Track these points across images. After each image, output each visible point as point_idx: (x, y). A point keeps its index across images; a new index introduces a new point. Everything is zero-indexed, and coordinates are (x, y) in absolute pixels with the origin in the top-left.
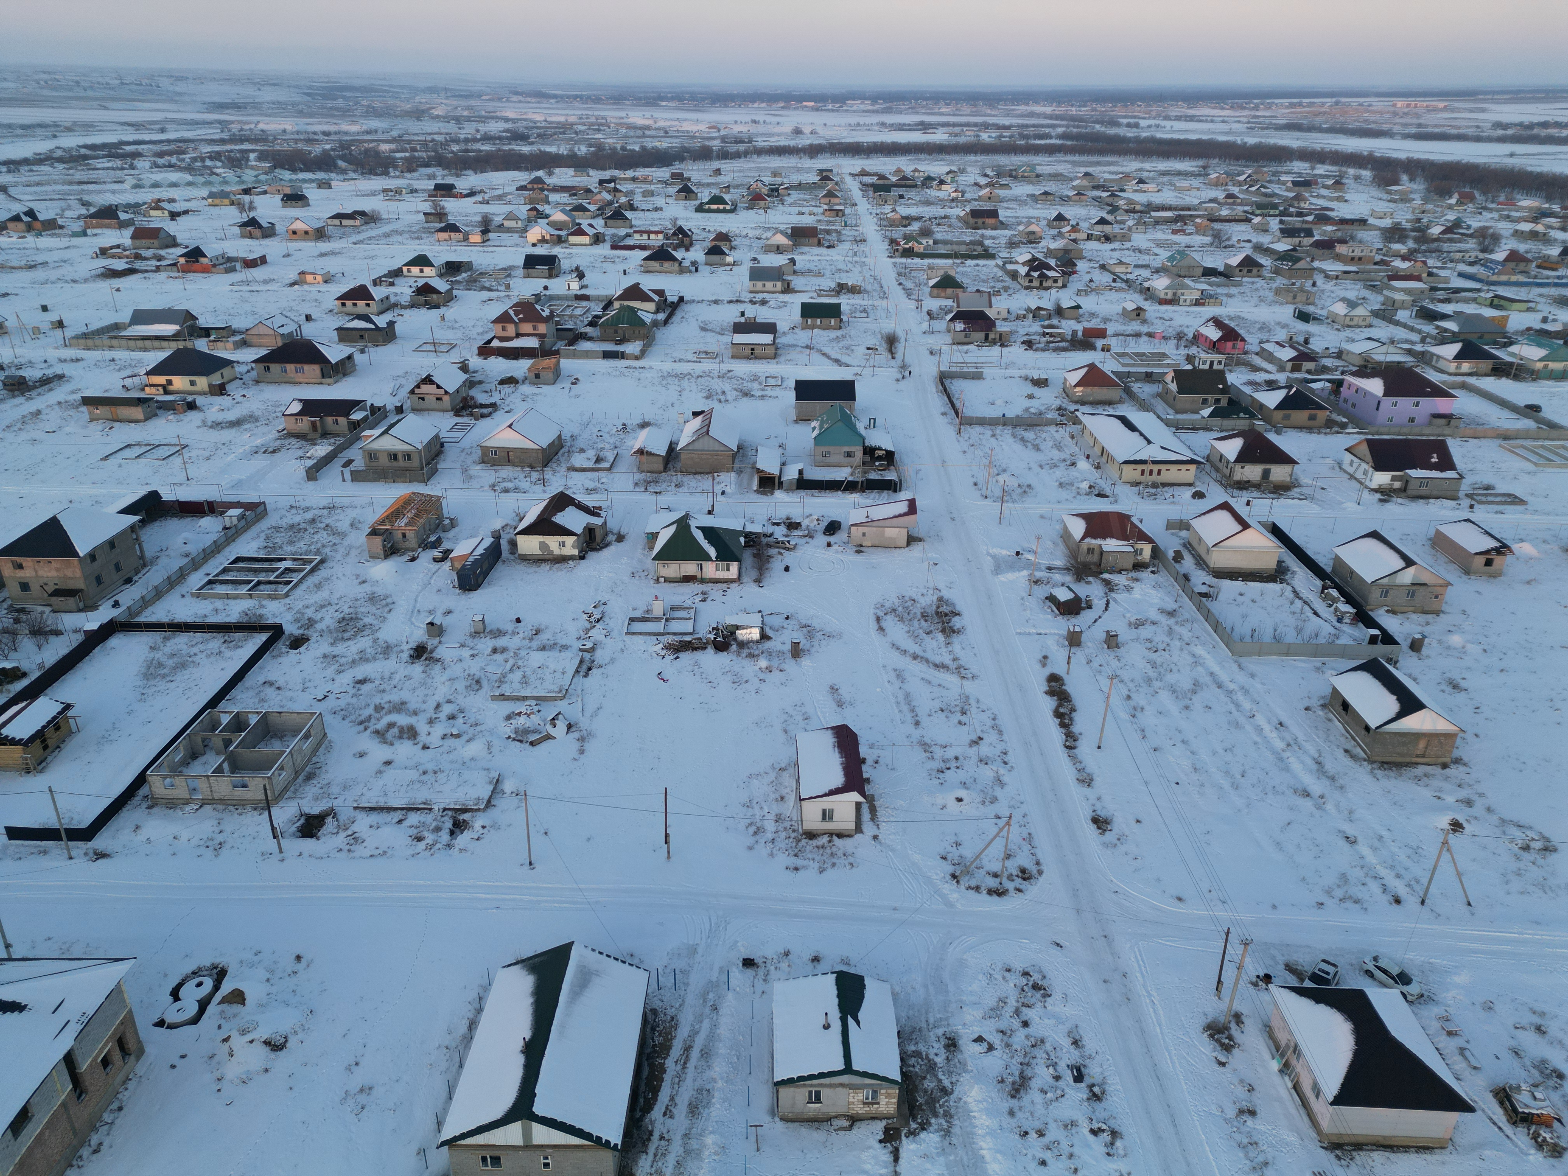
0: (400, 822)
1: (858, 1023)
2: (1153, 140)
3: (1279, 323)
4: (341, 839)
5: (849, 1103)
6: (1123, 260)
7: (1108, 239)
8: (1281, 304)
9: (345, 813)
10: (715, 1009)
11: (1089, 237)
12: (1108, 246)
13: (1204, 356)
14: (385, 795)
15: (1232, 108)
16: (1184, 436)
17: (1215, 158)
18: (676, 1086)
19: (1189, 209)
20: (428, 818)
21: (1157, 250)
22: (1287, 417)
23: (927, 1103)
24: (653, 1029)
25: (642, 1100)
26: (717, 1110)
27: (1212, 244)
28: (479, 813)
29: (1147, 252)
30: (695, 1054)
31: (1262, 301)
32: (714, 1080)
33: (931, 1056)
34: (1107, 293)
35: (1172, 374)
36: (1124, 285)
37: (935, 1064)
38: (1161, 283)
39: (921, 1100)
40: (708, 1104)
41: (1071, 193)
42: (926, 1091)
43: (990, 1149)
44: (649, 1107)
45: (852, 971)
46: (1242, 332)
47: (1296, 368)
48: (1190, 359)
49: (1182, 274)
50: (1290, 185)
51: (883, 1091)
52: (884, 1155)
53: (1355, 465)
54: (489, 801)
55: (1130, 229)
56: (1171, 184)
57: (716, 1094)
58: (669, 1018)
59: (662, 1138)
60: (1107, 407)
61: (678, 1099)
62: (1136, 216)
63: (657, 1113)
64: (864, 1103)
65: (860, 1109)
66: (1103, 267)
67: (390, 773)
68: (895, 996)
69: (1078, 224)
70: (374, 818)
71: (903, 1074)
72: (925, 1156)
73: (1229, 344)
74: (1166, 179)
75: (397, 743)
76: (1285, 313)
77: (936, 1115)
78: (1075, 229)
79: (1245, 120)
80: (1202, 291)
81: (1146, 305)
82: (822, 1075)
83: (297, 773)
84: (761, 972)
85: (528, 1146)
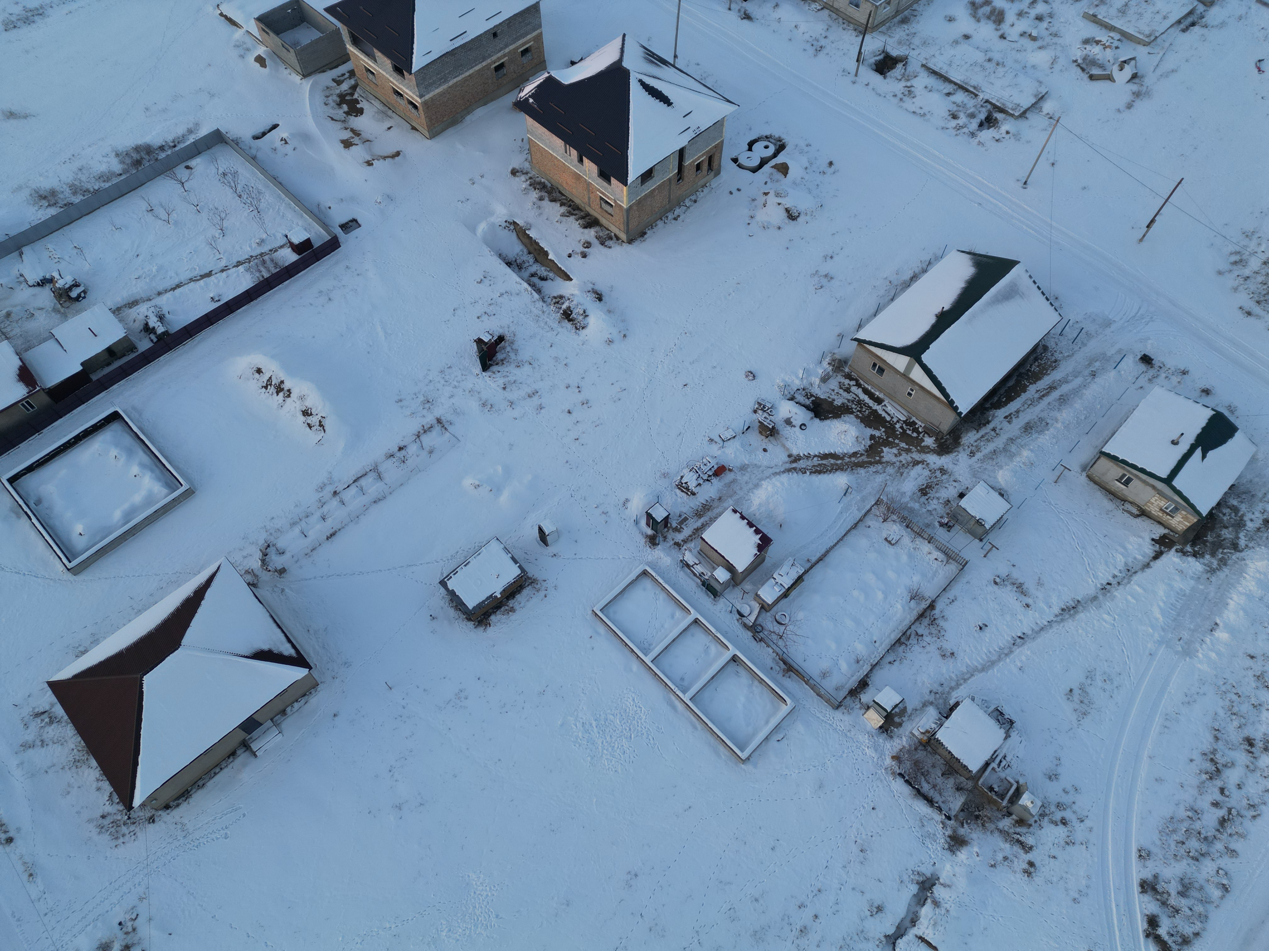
0: (948, 94)
1: (1204, 457)
4: (899, 87)
5: (1149, 501)
9: (914, 65)
10: (1094, 375)
14: (950, 65)
18: (1026, 406)
20: (971, 103)
23: (1213, 543)
24: (1036, 359)
25: (996, 399)
26: (1044, 439)
28: (1011, 119)
30: (1055, 394)
32: (1057, 420)
33: (1245, 518)
37: (1245, 525)
39: (1209, 538)
40: (1041, 432)
42: (1219, 536)
43: (1238, 604)
44: (998, 405)
45: (1232, 419)
51: (1183, 512)
52: (1149, 549)
54: (1025, 112)
57: (1052, 430)
58: (1053, 359)
59: (994, 430)
61: (1021, 414)
63: (1001, 413)
64: (1161, 510)
65: (1154, 510)
67: (965, 48)
68: (1253, 460)
70: (932, 81)
71: (1211, 514)
72: (1181, 572)
75: (983, 22)
77: (1213, 555)
82: (1143, 471)
83: (897, 12)
84: (1151, 372)
85: (905, 376)
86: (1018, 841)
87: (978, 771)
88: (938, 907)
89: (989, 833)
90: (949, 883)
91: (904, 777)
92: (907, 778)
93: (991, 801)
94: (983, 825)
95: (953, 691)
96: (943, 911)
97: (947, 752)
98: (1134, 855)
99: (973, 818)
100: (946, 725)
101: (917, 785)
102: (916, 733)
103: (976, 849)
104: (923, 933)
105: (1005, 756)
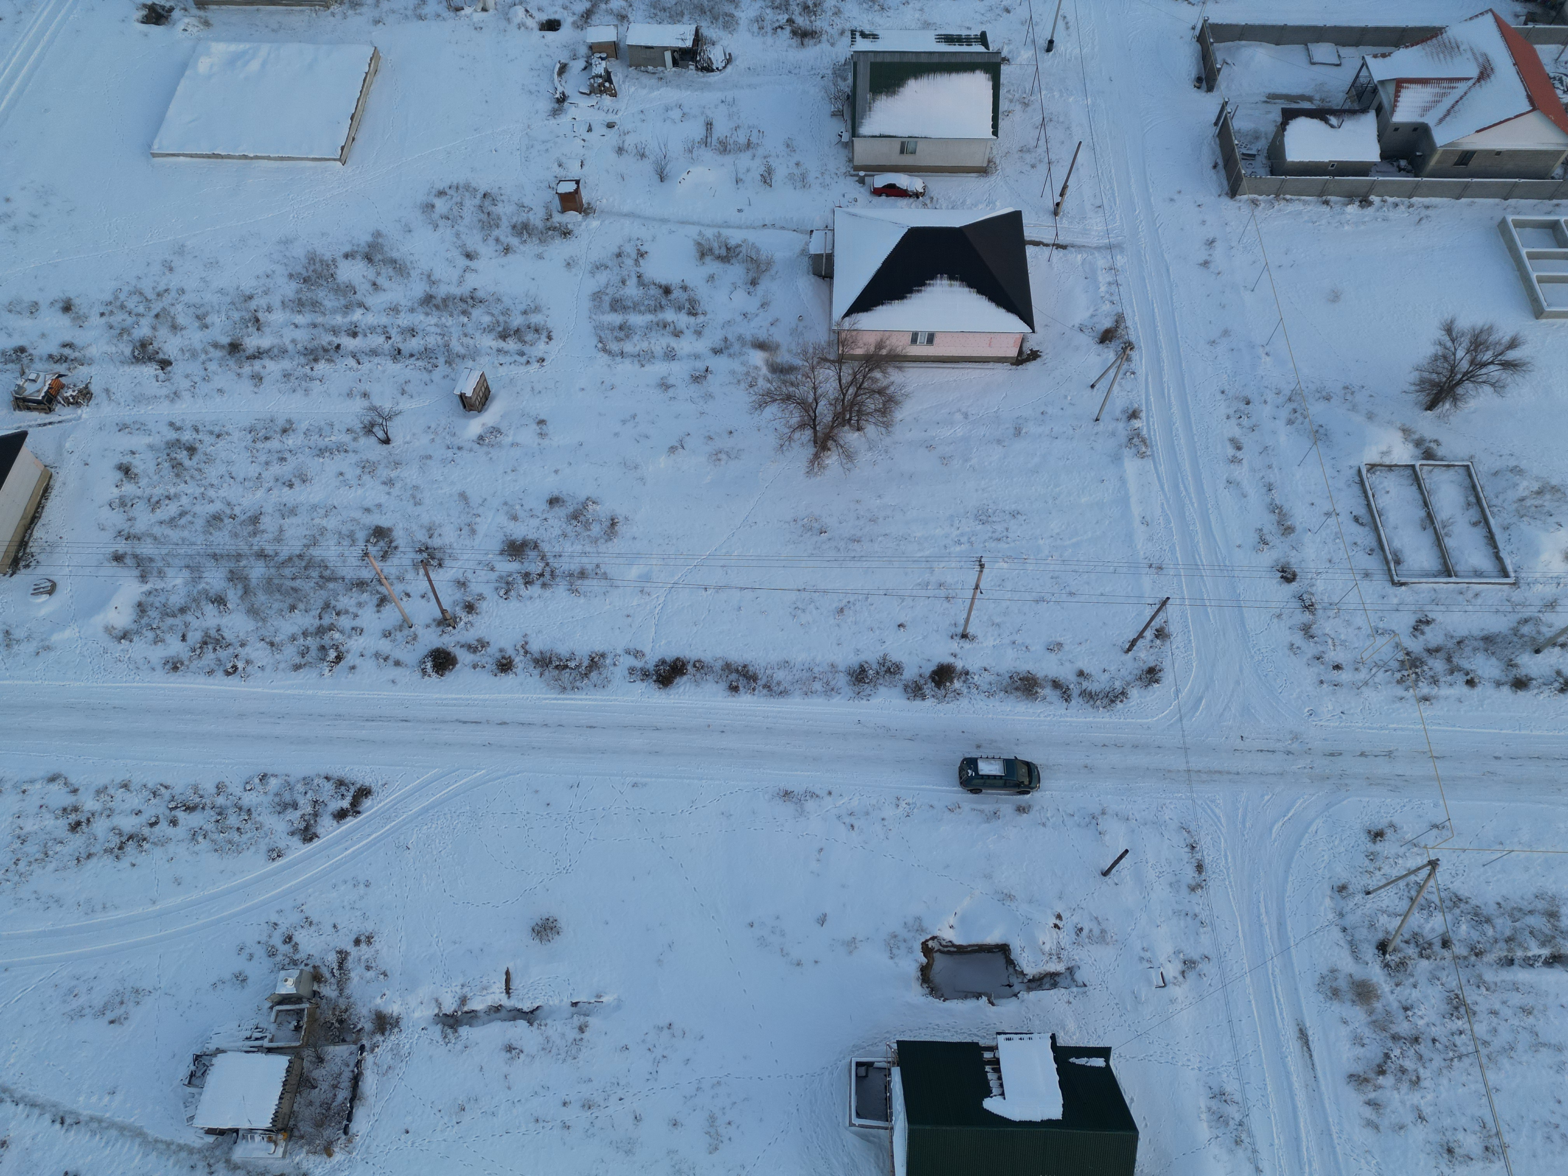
86: (340, 967)
87: (285, 1054)
88: (465, 997)
89: (352, 1000)
90: (433, 1002)
91: (347, 1126)
92: (345, 1122)
93: (313, 1018)
94: (346, 1010)
95: (194, 1148)
96: (466, 989)
97: (283, 1101)
98: (280, 862)
99: (345, 1025)
100: (247, 1126)
101: (346, 1106)
102: (280, 1151)
103: (378, 1001)
104: (502, 993)
105: (247, 1038)
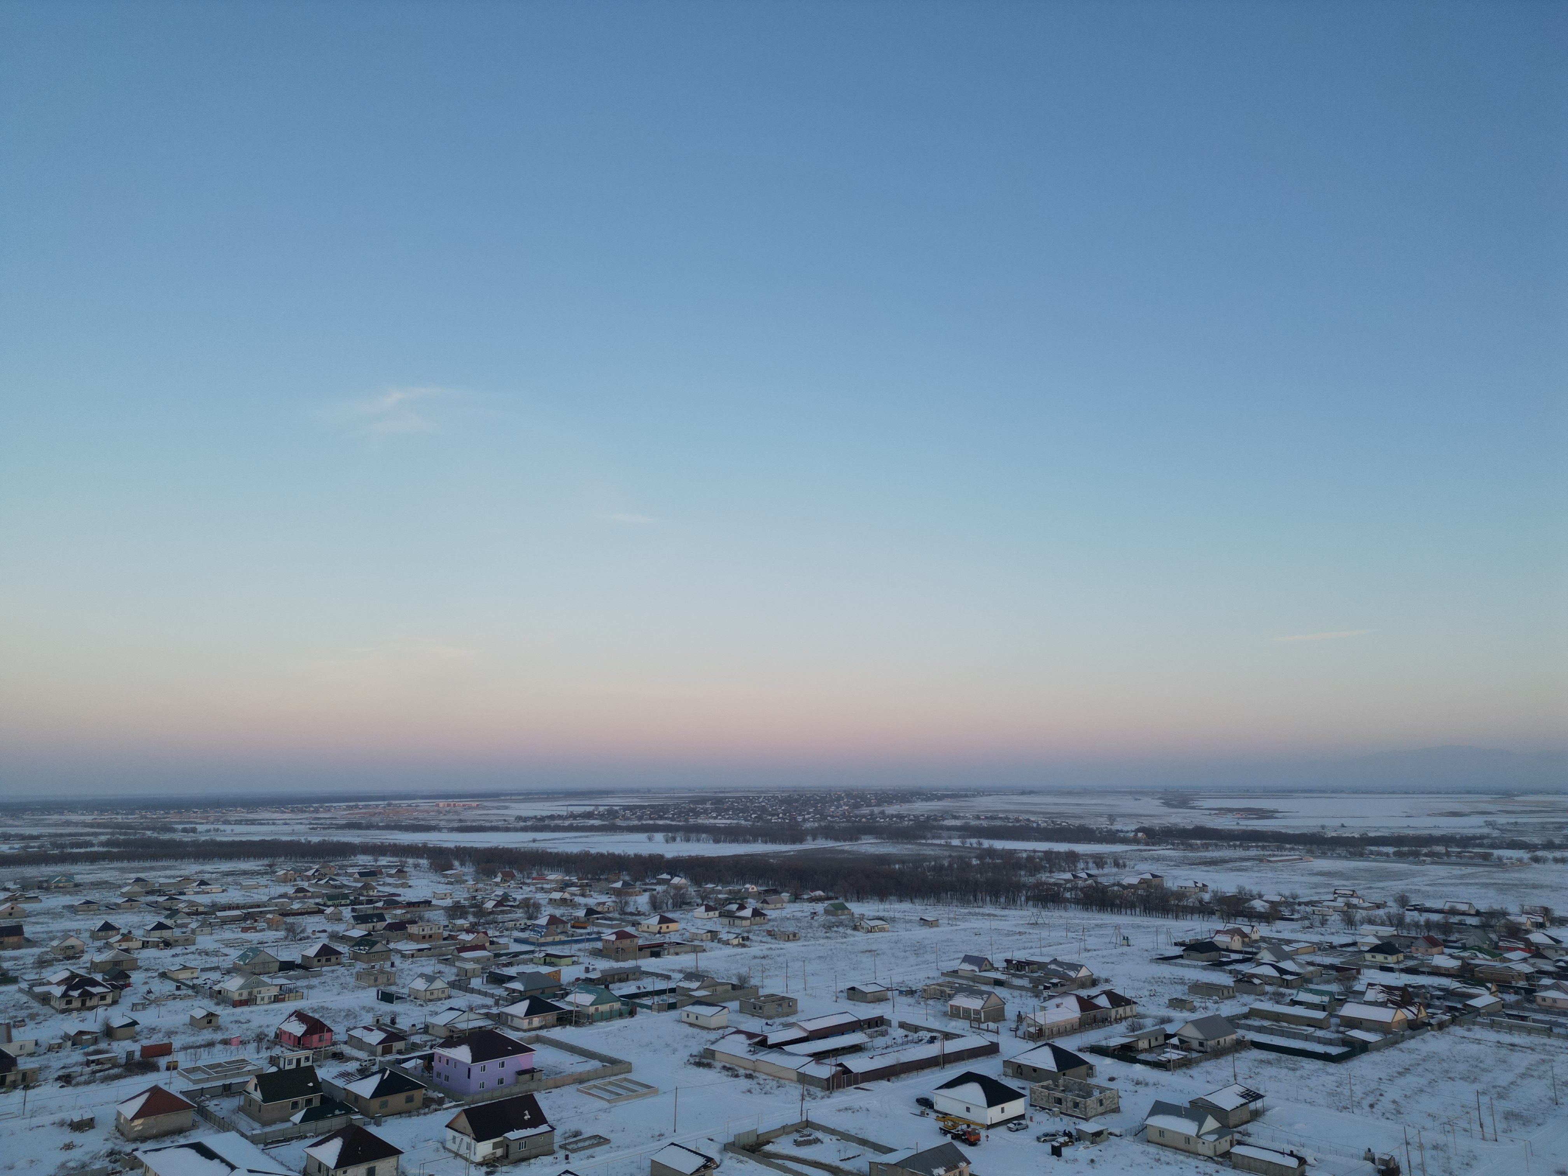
2: (214, 843)
3: (364, 1008)
6: (187, 965)
7: (167, 944)
8: (364, 988)
11: (145, 945)
12: (169, 952)
13: (289, 1054)
15: (292, 811)
16: (274, 1152)
17: (280, 856)
19: (259, 906)
21: (226, 951)
22: (384, 1105)
27: (286, 938)
29: (216, 953)
31: (344, 988)
34: (171, 1003)
35: (255, 1081)
36: (190, 992)
38: (233, 985)
41: (120, 901)
46: (327, 1023)
47: (387, 1051)
48: (273, 1061)
49: (257, 971)
50: (356, 876)
53: (458, 1141)
55: (193, 931)
56: (236, 884)
60: (176, 1137)
62: (200, 918)
66: (163, 975)
69: (130, 932)
73: (316, 1037)
74: (230, 879)
76: (370, 996)
78: (127, 937)
79: (307, 822)
80: (281, 986)
81: (218, 1010)
